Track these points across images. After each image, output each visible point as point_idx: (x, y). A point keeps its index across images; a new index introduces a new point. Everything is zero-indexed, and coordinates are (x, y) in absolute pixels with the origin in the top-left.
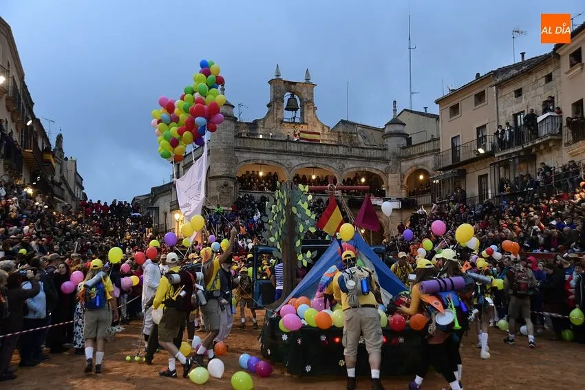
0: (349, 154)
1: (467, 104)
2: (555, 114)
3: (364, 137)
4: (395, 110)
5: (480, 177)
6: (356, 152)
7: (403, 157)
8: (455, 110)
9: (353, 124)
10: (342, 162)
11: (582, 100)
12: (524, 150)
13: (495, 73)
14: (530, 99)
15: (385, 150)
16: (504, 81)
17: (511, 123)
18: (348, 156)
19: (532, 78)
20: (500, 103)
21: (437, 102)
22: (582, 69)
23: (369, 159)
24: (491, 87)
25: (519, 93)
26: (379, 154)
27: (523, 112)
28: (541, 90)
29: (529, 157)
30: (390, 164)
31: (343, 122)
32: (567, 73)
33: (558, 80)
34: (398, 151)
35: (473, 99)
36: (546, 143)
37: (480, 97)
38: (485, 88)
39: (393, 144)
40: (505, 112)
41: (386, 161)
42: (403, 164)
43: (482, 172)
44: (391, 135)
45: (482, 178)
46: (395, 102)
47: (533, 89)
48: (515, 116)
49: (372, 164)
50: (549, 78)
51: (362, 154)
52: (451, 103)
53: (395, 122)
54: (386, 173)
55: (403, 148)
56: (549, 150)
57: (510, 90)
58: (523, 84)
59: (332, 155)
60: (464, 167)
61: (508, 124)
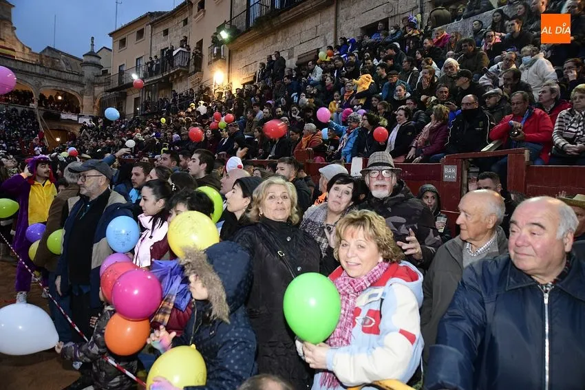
0: (47, 74)
1: (131, 38)
2: (185, 50)
3: (67, 64)
4: (93, 45)
5: (135, 99)
6: (54, 73)
7: (97, 83)
8: (123, 43)
9: (58, 52)
10: (39, 79)
11: (202, 40)
12: (163, 78)
13: (151, 15)
14: (172, 38)
15: (82, 75)
16: (156, 21)
17: (159, 57)
18: (46, 76)
19: (176, 21)
20: (153, 39)
21: (111, 35)
22: (204, 15)
23: (66, 81)
24: (147, 25)
25: (166, 32)
26: (76, 78)
27: (168, 48)
28: (180, 32)
29: (167, 84)
30: (85, 87)
31: (49, 48)
32: (195, 17)
33: (191, 24)
34: (92, 77)
35: (135, 35)
36: (177, 73)
37: (141, 34)
38: (144, 26)
39: (89, 72)
40: (156, 47)
41: (82, 85)
42: (96, 89)
43: (137, 95)
44: (87, 64)
45: (137, 100)
46: (93, 38)
47: (175, 30)
48: (162, 51)
49: (69, 85)
50: (186, 22)
51: (59, 76)
52: (120, 36)
53: (91, 54)
54: (82, 95)
55: (97, 76)
56: (181, 79)
57: (160, 30)
58: (169, 25)
59: (28, 72)
60: (126, 90)
61: (156, 57)
